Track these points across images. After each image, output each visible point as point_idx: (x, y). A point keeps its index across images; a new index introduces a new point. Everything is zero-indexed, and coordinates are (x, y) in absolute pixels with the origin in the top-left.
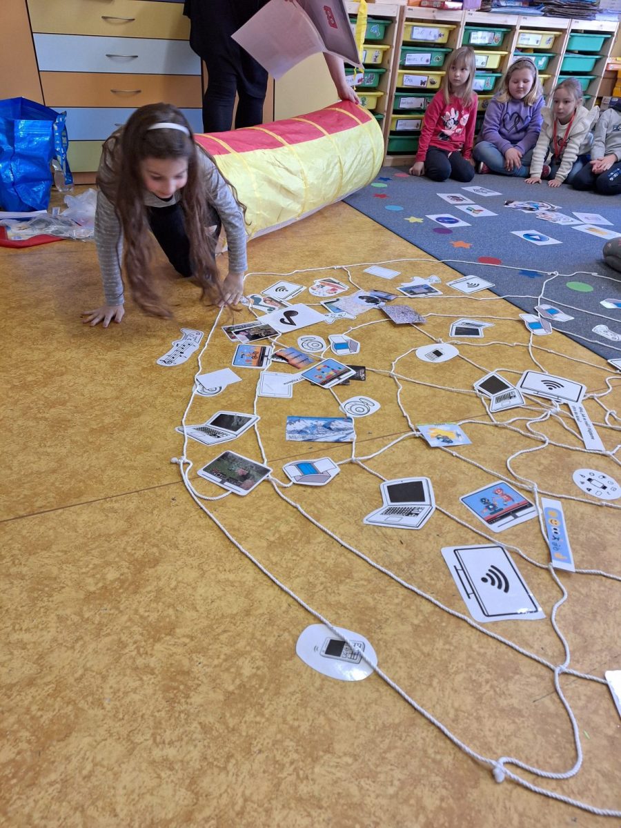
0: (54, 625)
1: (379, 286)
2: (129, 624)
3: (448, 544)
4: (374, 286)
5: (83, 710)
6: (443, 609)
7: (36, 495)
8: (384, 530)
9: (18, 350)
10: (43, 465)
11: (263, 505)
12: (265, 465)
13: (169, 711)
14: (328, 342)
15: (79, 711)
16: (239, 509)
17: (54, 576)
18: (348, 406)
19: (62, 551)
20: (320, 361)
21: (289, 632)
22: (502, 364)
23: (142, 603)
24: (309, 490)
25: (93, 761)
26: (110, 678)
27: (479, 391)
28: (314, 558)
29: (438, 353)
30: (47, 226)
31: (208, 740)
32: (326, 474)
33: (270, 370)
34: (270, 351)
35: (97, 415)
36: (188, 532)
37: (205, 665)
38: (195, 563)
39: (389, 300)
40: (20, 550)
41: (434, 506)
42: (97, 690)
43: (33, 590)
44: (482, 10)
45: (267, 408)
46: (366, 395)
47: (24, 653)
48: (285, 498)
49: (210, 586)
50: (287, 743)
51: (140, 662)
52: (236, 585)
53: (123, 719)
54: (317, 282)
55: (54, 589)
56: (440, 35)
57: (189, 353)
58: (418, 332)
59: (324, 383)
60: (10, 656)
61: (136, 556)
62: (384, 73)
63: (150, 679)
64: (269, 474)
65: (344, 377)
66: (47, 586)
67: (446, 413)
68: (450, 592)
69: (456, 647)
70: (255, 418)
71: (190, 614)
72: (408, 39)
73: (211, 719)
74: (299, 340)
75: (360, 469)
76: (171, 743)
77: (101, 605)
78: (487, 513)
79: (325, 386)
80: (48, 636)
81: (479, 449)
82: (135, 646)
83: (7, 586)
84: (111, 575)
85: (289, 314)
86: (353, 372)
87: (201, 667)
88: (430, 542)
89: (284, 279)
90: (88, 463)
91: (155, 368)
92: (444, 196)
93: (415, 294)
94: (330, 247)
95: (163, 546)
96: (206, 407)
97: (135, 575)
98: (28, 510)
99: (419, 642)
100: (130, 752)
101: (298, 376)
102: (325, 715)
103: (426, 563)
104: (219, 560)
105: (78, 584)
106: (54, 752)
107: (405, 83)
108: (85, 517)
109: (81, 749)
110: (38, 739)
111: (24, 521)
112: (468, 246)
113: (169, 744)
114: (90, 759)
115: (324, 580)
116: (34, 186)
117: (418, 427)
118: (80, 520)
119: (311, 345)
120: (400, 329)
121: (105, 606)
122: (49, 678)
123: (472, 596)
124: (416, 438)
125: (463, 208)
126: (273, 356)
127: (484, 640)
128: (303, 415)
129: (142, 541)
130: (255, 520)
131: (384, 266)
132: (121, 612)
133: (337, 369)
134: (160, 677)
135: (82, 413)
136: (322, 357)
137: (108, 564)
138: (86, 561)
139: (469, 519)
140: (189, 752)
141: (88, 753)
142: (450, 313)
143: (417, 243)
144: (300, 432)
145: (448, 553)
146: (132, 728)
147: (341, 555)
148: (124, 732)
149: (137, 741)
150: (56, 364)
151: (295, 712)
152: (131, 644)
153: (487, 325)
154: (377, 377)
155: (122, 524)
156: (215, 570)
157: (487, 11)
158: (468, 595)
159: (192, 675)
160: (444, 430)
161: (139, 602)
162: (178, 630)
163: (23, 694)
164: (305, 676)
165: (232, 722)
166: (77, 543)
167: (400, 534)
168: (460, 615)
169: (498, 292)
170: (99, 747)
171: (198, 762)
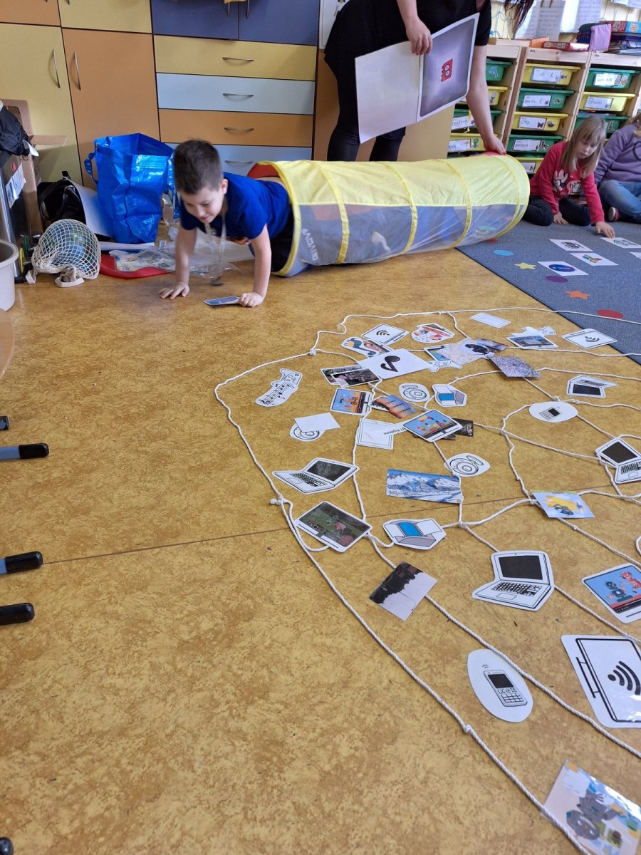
0: (147, 673)
1: (488, 335)
2: (221, 680)
3: (570, 632)
4: (482, 334)
5: (173, 770)
6: (564, 707)
7: (134, 531)
8: (495, 607)
9: (123, 381)
10: (143, 500)
11: (362, 565)
12: (364, 521)
13: (261, 784)
14: (432, 391)
15: (169, 771)
16: (337, 566)
17: (148, 619)
18: (454, 464)
19: (157, 593)
20: (423, 411)
21: (391, 712)
22: (627, 429)
23: (236, 659)
24: (412, 553)
25: (181, 829)
26: (201, 739)
27: (603, 458)
28: (418, 631)
29: (554, 412)
30: (154, 258)
31: (303, 824)
32: (429, 537)
33: (369, 417)
34: (370, 397)
35: (195, 453)
36: (284, 586)
37: (299, 738)
38: (291, 622)
39: (499, 351)
40: (116, 588)
41: (553, 585)
42: (188, 750)
43: (127, 632)
44: (609, 52)
45: (366, 459)
46: (474, 452)
47: (117, 699)
48: (386, 559)
49: (306, 649)
50: (388, 840)
51: (233, 724)
52: (334, 651)
53: (214, 786)
54: (421, 327)
55: (148, 634)
56: (562, 77)
57: (287, 393)
58: (531, 387)
59: (427, 436)
60: (102, 701)
61: (230, 606)
62: (499, 115)
63: (243, 745)
64: (368, 531)
65: (450, 431)
66: (142, 629)
67: (565, 480)
68: (572, 687)
69: (579, 754)
70: (354, 468)
71: (284, 678)
72: (527, 81)
73: (304, 800)
74: (401, 387)
75: (467, 535)
76: (263, 821)
77: (194, 656)
78: (614, 600)
79: (429, 440)
80: (141, 685)
81: (603, 525)
82: (227, 706)
83: (103, 625)
84: (206, 624)
85: (390, 359)
86: (459, 427)
87: (296, 739)
88: (549, 627)
89: (386, 322)
90: (186, 502)
91: (253, 408)
92: (558, 242)
93: (526, 344)
94: (434, 291)
95: (258, 599)
96: (303, 453)
97: (229, 627)
98: (126, 546)
99: (536, 742)
100: (220, 825)
101: (399, 426)
102: (429, 813)
103: (544, 650)
104: (316, 620)
105: (173, 630)
106: (142, 813)
107: (521, 125)
108: (181, 559)
109: (170, 814)
110: (127, 796)
111: (122, 557)
112: (585, 297)
113: (260, 822)
114: (179, 827)
115: (429, 657)
116: (144, 219)
117: (535, 494)
118: (176, 561)
119: (413, 394)
120: (511, 382)
121: (199, 658)
122: (139, 731)
123: (598, 695)
124: (531, 505)
125: (580, 256)
126: (373, 403)
127: (613, 749)
128: (404, 468)
129: (236, 591)
130: (353, 581)
131: (493, 314)
132: (214, 666)
133: (441, 422)
134: (252, 745)
135: (182, 449)
136: (425, 407)
137: (202, 612)
138: (181, 606)
139: (593, 604)
140: (282, 834)
141: (177, 820)
142: (567, 369)
143: (528, 290)
144: (402, 487)
145: (569, 641)
146: (222, 798)
147: (447, 631)
148: (214, 801)
149: (226, 813)
150: (158, 397)
151: (397, 805)
152: (223, 704)
153: (609, 384)
154: (485, 433)
155: (217, 571)
156: (311, 632)
157: (616, 52)
158: (593, 693)
159: (286, 747)
160: (563, 499)
161: (233, 658)
162: (272, 695)
163: (114, 744)
164: (407, 765)
165: (328, 807)
166: (172, 586)
167: (514, 614)
168: (584, 716)
169: (621, 348)
170: (188, 814)
171: (290, 848)
